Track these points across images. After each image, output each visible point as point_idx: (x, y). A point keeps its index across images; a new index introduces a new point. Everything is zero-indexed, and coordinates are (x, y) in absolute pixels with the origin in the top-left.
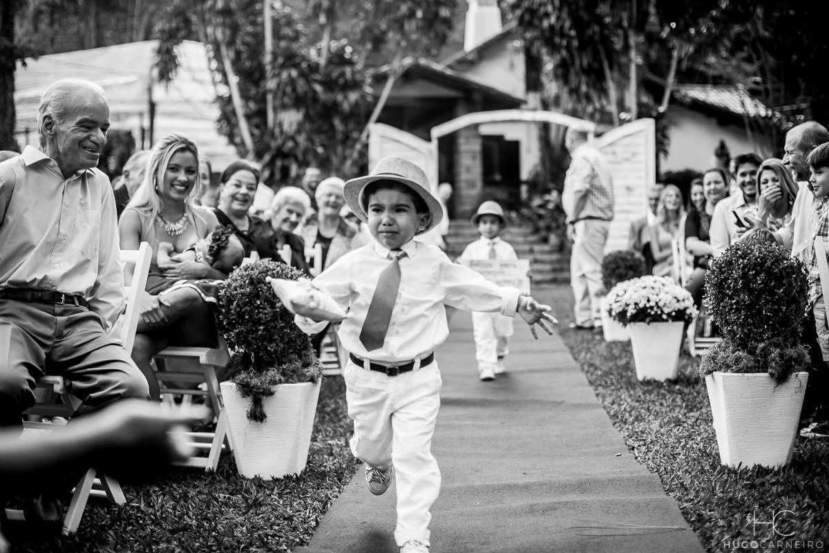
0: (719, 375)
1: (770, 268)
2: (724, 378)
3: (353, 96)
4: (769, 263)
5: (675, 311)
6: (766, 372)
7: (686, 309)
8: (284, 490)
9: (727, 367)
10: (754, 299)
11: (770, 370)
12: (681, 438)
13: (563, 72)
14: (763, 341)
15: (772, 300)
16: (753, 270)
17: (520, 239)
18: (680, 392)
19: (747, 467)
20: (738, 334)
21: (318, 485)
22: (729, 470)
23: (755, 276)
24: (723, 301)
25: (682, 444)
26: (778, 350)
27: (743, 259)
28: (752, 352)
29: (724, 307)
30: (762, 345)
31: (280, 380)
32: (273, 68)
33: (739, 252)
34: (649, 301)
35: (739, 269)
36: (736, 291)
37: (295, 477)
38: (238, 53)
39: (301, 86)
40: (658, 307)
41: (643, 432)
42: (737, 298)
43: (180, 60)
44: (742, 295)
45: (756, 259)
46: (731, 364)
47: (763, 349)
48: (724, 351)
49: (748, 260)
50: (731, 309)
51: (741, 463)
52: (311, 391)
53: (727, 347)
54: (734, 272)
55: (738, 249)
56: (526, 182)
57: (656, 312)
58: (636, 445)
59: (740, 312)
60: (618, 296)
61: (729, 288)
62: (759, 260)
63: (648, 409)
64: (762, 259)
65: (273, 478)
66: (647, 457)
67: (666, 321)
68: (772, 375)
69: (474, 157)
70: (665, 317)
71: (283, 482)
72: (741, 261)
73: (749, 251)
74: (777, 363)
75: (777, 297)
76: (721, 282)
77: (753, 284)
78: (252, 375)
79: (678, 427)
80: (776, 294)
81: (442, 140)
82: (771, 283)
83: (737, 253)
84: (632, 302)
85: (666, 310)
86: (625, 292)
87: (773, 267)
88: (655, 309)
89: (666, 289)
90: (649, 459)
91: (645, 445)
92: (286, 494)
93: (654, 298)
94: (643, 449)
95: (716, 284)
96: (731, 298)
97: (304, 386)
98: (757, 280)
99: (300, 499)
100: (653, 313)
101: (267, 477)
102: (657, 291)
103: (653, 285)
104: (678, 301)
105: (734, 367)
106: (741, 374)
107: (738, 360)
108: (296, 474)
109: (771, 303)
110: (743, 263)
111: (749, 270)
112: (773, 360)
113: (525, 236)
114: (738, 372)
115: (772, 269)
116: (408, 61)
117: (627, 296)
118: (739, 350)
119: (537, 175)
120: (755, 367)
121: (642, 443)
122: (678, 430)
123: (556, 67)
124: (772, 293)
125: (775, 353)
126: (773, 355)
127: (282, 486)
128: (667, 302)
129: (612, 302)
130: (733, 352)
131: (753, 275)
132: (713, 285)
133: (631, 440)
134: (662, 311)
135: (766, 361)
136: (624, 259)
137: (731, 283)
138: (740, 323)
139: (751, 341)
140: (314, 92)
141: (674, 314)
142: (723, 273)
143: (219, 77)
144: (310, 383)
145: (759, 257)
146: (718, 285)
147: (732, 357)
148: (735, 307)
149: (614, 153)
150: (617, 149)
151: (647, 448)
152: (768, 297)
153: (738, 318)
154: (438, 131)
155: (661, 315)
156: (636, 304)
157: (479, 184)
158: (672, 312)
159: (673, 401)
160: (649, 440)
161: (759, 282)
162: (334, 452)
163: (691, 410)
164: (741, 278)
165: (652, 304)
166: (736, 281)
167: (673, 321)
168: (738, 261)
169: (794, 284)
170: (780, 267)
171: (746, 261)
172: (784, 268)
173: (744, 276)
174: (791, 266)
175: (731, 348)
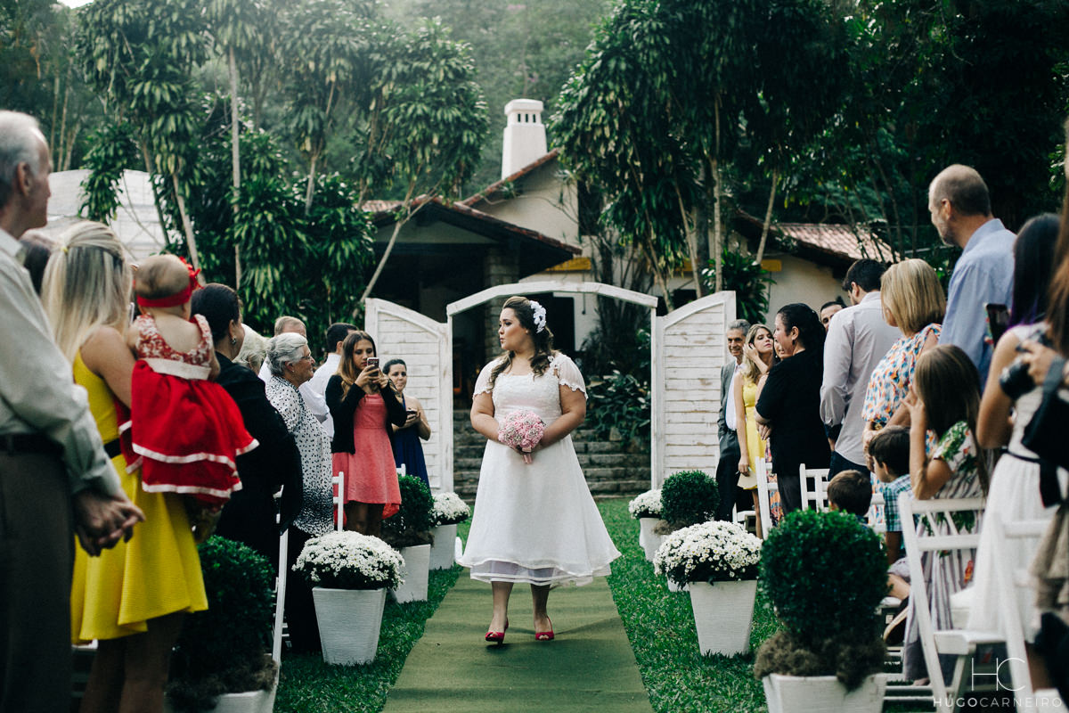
0: (777, 678)
1: (837, 545)
2: (783, 683)
3: (348, 247)
4: (835, 538)
5: (745, 567)
6: (834, 675)
9: (786, 669)
11: (838, 673)
13: (625, 215)
14: (830, 635)
15: (840, 586)
16: (815, 547)
23: (818, 555)
24: (780, 586)
26: (848, 648)
27: (804, 532)
28: (816, 650)
30: (828, 641)
32: (242, 210)
33: (800, 524)
34: (711, 554)
35: (799, 545)
36: (795, 575)
38: (195, 190)
39: (280, 233)
40: (724, 562)
42: (796, 582)
43: (120, 198)
44: (803, 578)
45: (820, 533)
46: (790, 665)
47: (830, 646)
48: (782, 648)
49: (811, 534)
50: (790, 596)
52: (263, 704)
53: (785, 644)
54: (793, 549)
57: (721, 569)
59: (801, 600)
60: (672, 547)
61: (786, 569)
62: (823, 534)
64: (826, 532)
67: (734, 579)
68: (841, 679)
70: (732, 574)
72: (802, 535)
74: (847, 663)
75: (846, 581)
76: (777, 562)
77: (816, 564)
80: (845, 577)
81: (459, 318)
82: (838, 563)
84: (690, 555)
85: (734, 567)
86: (683, 542)
87: (842, 543)
88: (720, 564)
93: (718, 551)
96: (790, 582)
97: (254, 695)
98: (820, 560)
102: (722, 541)
103: (718, 533)
104: (750, 553)
105: (794, 669)
106: (803, 678)
107: (798, 660)
110: (803, 538)
111: (811, 548)
112: (843, 660)
114: (798, 674)
115: (840, 546)
116: (423, 198)
117: (683, 548)
118: (800, 648)
119: (595, 345)
120: (821, 669)
123: (616, 208)
124: (839, 576)
125: (845, 651)
126: (842, 654)
128: (735, 556)
129: (666, 554)
130: (793, 650)
131: (816, 553)
134: (729, 567)
135: (834, 662)
136: (689, 485)
137: (789, 563)
138: (801, 613)
139: (816, 636)
140: (297, 240)
141: (743, 570)
142: (779, 550)
143: (169, 219)
144: (261, 692)
145: (823, 530)
146: (774, 564)
147: (792, 656)
148: (794, 593)
149: (683, 335)
150: (689, 330)
153: (799, 607)
154: (453, 308)
155: (728, 572)
156: (695, 558)
158: (741, 568)
161: (824, 563)
164: (801, 558)
165: (716, 558)
166: (795, 560)
167: (743, 579)
168: (798, 535)
169: (868, 564)
170: (850, 543)
171: (807, 535)
172: (855, 545)
173: (805, 555)
174: (864, 541)
175: (790, 644)
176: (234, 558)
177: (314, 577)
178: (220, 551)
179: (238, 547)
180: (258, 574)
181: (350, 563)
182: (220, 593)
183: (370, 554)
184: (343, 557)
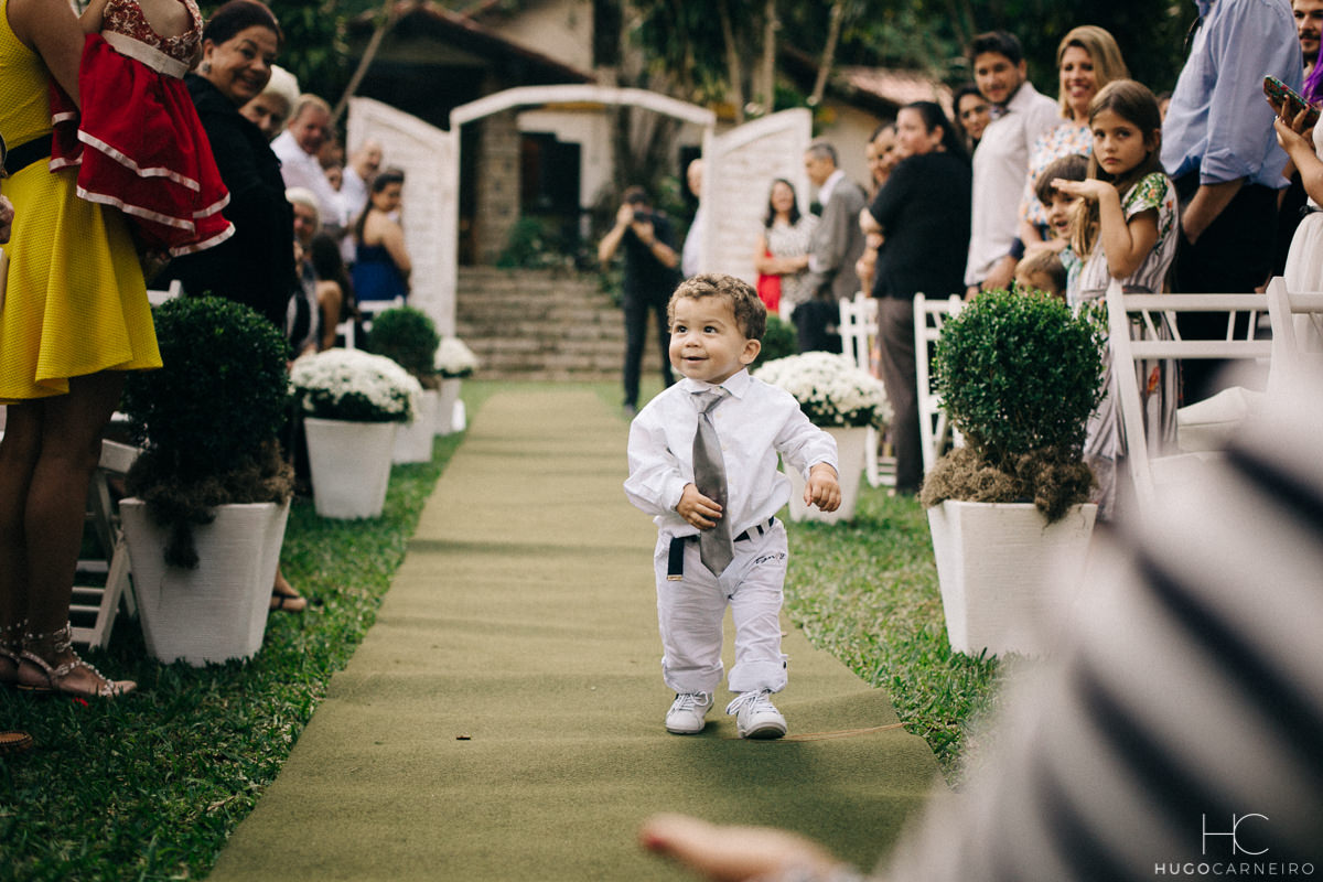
0: (954, 506)
1: (1042, 333)
2: (964, 511)
3: (316, 57)
4: (1041, 324)
5: (856, 410)
6: (1031, 502)
7: (873, 407)
8: (228, 683)
9: (968, 492)
10: (1016, 383)
11: (1038, 499)
12: (875, 610)
13: (658, 34)
14: (1026, 450)
15: (1044, 386)
16: (1014, 335)
17: (580, 301)
18: (864, 541)
19: (995, 656)
20: (986, 439)
21: (287, 676)
22: (969, 660)
23: (1018, 345)
24: (964, 385)
25: (879, 621)
26: (1051, 467)
27: (999, 316)
28: (1009, 469)
29: (966, 394)
30: (1025, 458)
31: (224, 497)
33: (993, 306)
34: (815, 392)
36: (987, 370)
37: (245, 662)
40: (830, 403)
41: (813, 602)
42: (988, 380)
44: (996, 375)
45: (1021, 317)
46: (974, 487)
47: (1027, 465)
48: (963, 466)
49: (1008, 318)
50: (979, 397)
51: (985, 649)
52: (275, 517)
53: (967, 461)
54: (984, 337)
55: (992, 301)
56: (591, 211)
57: (826, 412)
58: (805, 620)
59: (992, 404)
61: (975, 363)
62: (1025, 318)
63: (816, 566)
64: (1030, 317)
65: (207, 662)
66: (826, 639)
67: (841, 426)
68: (1041, 508)
69: (508, 166)
70: (839, 419)
71: (226, 671)
72: (996, 319)
73: (1009, 305)
74: (1049, 487)
75: (1052, 380)
76: (963, 354)
77: (1015, 357)
78: (175, 486)
79: (868, 594)
80: (1052, 374)
81: (466, 128)
82: (1043, 357)
83: (989, 307)
85: (843, 409)
87: (1049, 331)
88: (825, 406)
89: (842, 374)
90: (830, 642)
91: (819, 621)
92: (234, 689)
93: (823, 389)
94: (818, 626)
95: (953, 357)
96: (978, 380)
97: (264, 507)
98: (1021, 352)
99: (260, 698)
100: (821, 412)
101: (197, 661)
102: (827, 377)
104: (862, 394)
105: (980, 493)
106: (990, 505)
107: (986, 482)
108: (248, 658)
109: (1042, 390)
110: (999, 323)
111: (1008, 336)
112: (1044, 483)
113: (588, 295)
114: (984, 500)
115: (1047, 334)
116: (406, 5)
118: (989, 465)
119: (607, 200)
120: (1014, 493)
121: (813, 617)
122: (870, 598)
123: (646, 27)
124: (1044, 373)
125: (1046, 471)
126: (1043, 475)
127: (223, 677)
128: (844, 396)
130: (978, 469)
131: (1015, 342)
132: (949, 358)
133: (796, 613)
134: (836, 410)
135: (1032, 484)
137: (978, 356)
138: (992, 420)
139: (1008, 452)
141: (854, 415)
142: (965, 339)
144: (273, 505)
145: (1025, 314)
146: (957, 358)
147: (977, 476)
148: (984, 394)
149: (744, 163)
150: (749, 156)
151: (824, 625)
152: (1038, 380)
154: (461, 115)
155: (832, 417)
157: (515, 210)
158: (851, 411)
159: (854, 553)
160: (825, 613)
161: (1025, 355)
162: (305, 623)
163: (885, 569)
164: (995, 348)
165: (820, 397)
166: (987, 352)
167: (852, 426)
168: (990, 320)
169: (1080, 361)
170: (1060, 332)
171: (1004, 320)
172: (1066, 334)
173: (1000, 345)
174: (1075, 332)
175: (975, 461)
176: (242, 324)
177: (307, 404)
178: (224, 313)
179: (246, 312)
180: (273, 348)
181: (354, 387)
182: (223, 369)
183: (381, 377)
184: (345, 380)
